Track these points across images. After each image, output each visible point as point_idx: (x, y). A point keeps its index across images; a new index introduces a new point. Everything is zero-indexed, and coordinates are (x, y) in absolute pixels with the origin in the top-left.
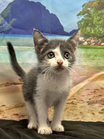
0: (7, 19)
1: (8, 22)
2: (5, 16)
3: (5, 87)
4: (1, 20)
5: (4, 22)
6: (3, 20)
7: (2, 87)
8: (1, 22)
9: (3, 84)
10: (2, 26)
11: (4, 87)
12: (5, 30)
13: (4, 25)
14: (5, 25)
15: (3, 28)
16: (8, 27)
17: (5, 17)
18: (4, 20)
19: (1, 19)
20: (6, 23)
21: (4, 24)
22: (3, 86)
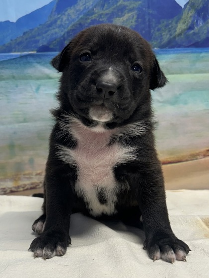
0: (202, 14)
1: (204, 19)
2: (197, 7)
3: (203, 159)
4: (191, 17)
5: (197, 21)
6: (194, 17)
7: (196, 159)
8: (190, 21)
9: (200, 153)
10: (192, 31)
11: (201, 159)
12: (199, 40)
13: (196, 28)
14: (198, 27)
15: (194, 34)
16: (205, 31)
17: (199, 8)
18: (196, 16)
19: (190, 14)
20: (201, 23)
21: (197, 25)
22: (198, 157)
